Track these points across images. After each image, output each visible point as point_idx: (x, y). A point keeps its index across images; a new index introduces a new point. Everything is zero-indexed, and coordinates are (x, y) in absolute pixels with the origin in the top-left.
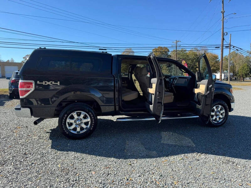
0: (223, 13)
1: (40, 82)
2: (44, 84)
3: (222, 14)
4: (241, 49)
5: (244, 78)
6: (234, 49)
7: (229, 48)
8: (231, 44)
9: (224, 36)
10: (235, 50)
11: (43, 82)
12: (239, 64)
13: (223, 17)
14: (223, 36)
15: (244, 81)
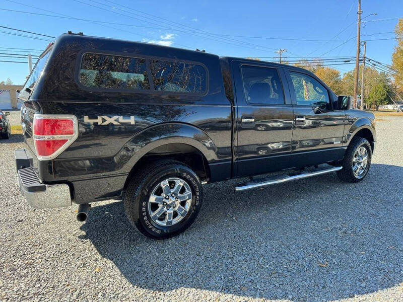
0: (360, 14)
1: (90, 118)
2: (99, 124)
3: (358, 16)
4: (378, 63)
5: (378, 106)
6: (369, 63)
7: (363, 62)
8: (366, 56)
9: (361, 46)
10: (371, 64)
11: (97, 118)
12: (370, 84)
13: (360, 20)
14: (359, 47)
15: (377, 111)
